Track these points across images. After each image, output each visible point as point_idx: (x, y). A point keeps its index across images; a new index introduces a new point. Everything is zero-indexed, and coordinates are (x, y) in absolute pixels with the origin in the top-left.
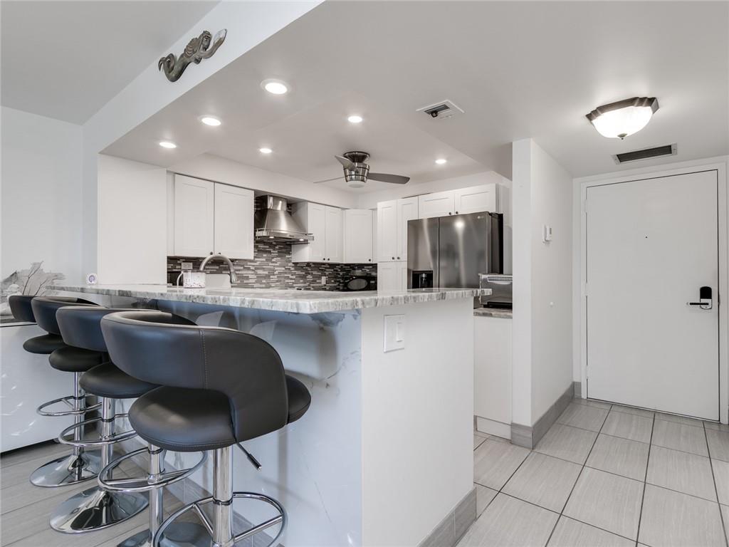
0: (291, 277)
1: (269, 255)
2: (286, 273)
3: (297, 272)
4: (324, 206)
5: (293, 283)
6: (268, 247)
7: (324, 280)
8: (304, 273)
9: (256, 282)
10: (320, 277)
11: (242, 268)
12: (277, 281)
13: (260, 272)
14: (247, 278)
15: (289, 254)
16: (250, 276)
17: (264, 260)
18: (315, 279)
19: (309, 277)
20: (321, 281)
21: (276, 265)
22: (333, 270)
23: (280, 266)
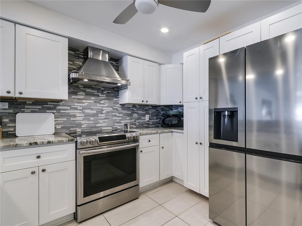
0: (118, 115)
1: (97, 98)
2: (114, 112)
3: (124, 112)
4: (143, 60)
5: (120, 120)
6: (96, 91)
7: (147, 117)
8: (130, 112)
9: (84, 120)
10: (144, 115)
11: (69, 108)
12: (105, 118)
13: (87, 111)
14: (75, 116)
15: (117, 98)
16: (77, 115)
17: (93, 102)
18: (140, 117)
19: (135, 115)
20: (145, 118)
21: (105, 106)
22: (155, 110)
23: (107, 107)
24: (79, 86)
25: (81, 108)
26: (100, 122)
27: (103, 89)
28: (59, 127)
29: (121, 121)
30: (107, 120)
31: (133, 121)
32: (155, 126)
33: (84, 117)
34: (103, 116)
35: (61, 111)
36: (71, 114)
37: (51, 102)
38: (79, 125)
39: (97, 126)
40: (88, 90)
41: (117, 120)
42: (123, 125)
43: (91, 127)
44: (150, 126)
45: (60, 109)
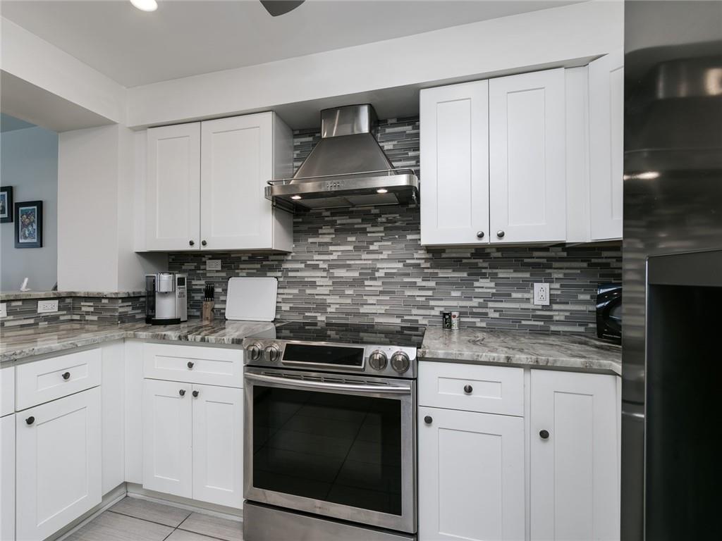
0: (420, 282)
1: (362, 237)
2: (408, 275)
5: (428, 298)
6: (360, 220)
7: (540, 293)
8: (465, 275)
9: (332, 293)
10: (526, 286)
11: (302, 266)
12: (382, 293)
14: (313, 285)
16: (319, 282)
17: (350, 248)
18: (504, 290)
20: (526, 296)
21: (381, 256)
22: (585, 265)
23: (389, 260)
24: (321, 213)
25: (326, 266)
26: (370, 302)
27: (377, 211)
28: (285, 307)
29: (432, 303)
30: (388, 298)
31: (475, 302)
32: (582, 329)
33: (331, 288)
34: (376, 285)
35: (291, 274)
36: (306, 280)
37: (274, 254)
38: (322, 307)
39: (361, 311)
40: (340, 220)
41: (418, 299)
42: (438, 314)
43: (347, 314)
44: (553, 328)
45: (288, 270)
